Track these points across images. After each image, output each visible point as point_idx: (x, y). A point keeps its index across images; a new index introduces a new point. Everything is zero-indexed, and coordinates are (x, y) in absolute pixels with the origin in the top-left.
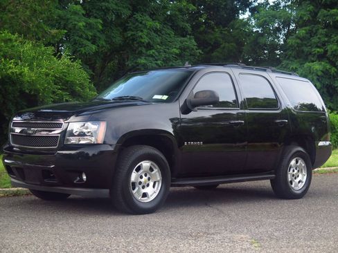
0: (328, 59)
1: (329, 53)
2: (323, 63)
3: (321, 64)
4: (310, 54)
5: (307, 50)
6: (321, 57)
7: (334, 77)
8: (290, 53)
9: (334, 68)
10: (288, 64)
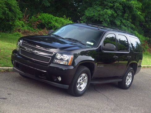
0: (114, 9)
1: (115, 7)
2: (112, 11)
3: (111, 11)
4: (107, 5)
5: (106, 3)
6: (111, 8)
7: (115, 17)
8: (98, 3)
9: (116, 14)
10: (96, 8)
